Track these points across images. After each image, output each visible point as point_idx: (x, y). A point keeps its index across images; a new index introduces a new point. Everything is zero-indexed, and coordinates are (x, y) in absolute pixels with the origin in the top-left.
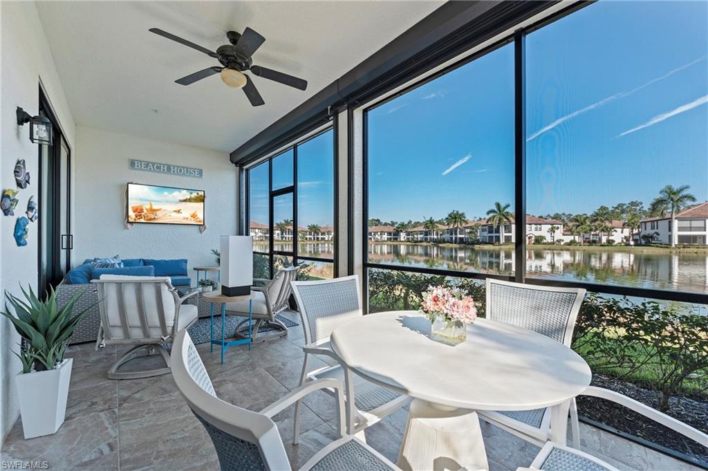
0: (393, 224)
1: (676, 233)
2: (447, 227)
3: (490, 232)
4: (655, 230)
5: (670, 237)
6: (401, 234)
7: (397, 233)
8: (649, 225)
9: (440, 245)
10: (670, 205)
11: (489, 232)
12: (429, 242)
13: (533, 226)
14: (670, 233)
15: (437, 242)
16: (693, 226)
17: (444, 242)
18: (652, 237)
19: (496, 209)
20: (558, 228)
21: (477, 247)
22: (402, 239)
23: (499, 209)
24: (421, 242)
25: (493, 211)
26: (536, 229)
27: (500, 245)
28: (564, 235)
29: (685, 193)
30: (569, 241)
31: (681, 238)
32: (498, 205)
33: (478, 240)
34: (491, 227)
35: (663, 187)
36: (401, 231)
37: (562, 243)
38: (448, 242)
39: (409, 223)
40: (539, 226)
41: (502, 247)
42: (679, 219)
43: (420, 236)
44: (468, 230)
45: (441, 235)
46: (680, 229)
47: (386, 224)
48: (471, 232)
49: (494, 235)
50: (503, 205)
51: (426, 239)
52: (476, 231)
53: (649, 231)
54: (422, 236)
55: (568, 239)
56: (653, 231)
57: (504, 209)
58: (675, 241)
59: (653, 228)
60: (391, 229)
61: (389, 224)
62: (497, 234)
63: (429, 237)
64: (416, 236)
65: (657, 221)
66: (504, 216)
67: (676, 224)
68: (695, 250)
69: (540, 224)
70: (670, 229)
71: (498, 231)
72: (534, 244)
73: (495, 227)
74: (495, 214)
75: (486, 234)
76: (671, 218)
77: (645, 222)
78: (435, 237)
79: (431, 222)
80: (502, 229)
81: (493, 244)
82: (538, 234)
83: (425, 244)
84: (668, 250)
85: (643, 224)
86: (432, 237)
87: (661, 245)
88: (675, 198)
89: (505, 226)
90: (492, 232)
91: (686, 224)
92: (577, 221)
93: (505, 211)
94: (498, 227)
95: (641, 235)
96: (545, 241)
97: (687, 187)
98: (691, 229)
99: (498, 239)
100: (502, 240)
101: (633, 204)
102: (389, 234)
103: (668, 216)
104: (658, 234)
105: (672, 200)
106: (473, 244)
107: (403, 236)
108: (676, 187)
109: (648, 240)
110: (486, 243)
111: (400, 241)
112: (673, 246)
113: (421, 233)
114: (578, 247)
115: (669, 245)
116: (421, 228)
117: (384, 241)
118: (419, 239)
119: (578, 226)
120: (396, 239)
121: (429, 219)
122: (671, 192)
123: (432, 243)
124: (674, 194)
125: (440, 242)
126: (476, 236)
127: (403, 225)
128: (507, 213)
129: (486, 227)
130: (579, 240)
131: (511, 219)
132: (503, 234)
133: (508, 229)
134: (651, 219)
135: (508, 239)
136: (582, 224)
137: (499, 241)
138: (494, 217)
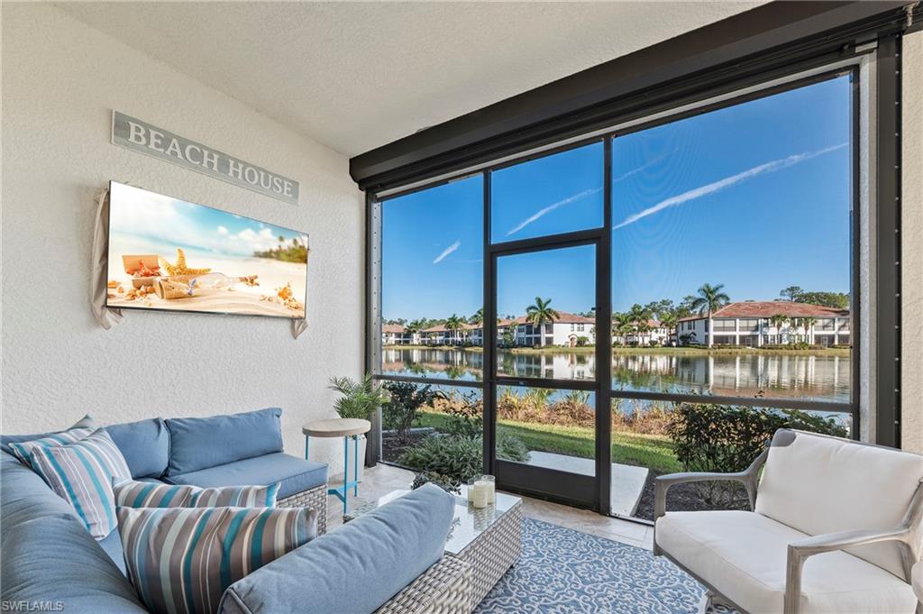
0: (401, 323)
1: (712, 333)
2: (475, 326)
3: (529, 332)
4: (692, 330)
5: (707, 337)
6: (414, 335)
7: (408, 334)
8: (686, 325)
9: (467, 349)
10: (707, 304)
11: (527, 334)
12: (451, 346)
13: (576, 326)
14: (707, 333)
15: (462, 346)
16: (726, 325)
17: (471, 345)
18: (689, 337)
19: (536, 305)
21: (514, 351)
22: (415, 342)
23: (540, 306)
24: (440, 345)
25: (533, 308)
26: (579, 330)
27: (540, 348)
29: (720, 292)
31: (717, 339)
32: (539, 301)
33: (514, 343)
34: (529, 327)
35: (702, 285)
36: (415, 332)
38: (476, 346)
39: (423, 321)
40: (581, 326)
41: (544, 350)
42: (715, 319)
43: (439, 339)
44: (502, 331)
45: (467, 336)
46: (716, 329)
47: (391, 323)
48: (505, 333)
49: (533, 336)
50: (544, 301)
51: (447, 342)
52: (513, 332)
53: (686, 331)
54: (442, 338)
56: (690, 331)
57: (545, 306)
58: (711, 342)
59: (690, 328)
60: (401, 329)
61: (396, 322)
62: (538, 336)
63: (450, 339)
64: (433, 338)
65: (694, 320)
66: (545, 312)
67: (712, 323)
68: (730, 351)
69: (583, 324)
70: (707, 329)
71: (538, 331)
72: (576, 346)
73: (535, 326)
74: (536, 311)
75: (523, 335)
76: (708, 318)
77: (682, 322)
78: (459, 339)
79: (453, 319)
80: (543, 328)
81: (533, 347)
82: (580, 334)
83: (445, 348)
84: (706, 351)
85: (680, 324)
86: (455, 339)
87: (698, 346)
88: (713, 297)
89: (546, 326)
90: (531, 333)
91: (720, 324)
92: (619, 320)
93: (547, 307)
94: (539, 326)
95: (679, 335)
96: (587, 343)
97: (722, 286)
98: (724, 329)
99: (538, 341)
100: (543, 343)
102: (398, 335)
103: (706, 315)
104: (695, 335)
105: (709, 298)
106: (509, 347)
107: (416, 338)
108: (712, 287)
109: (686, 341)
110: (524, 346)
111: (413, 345)
112: (710, 347)
113: (441, 334)
114: (622, 350)
115: (705, 346)
116: (442, 328)
117: (392, 345)
118: (438, 342)
119: (620, 325)
120: (407, 342)
121: (451, 316)
122: (708, 291)
123: (455, 347)
124: (711, 292)
125: (466, 346)
126: (511, 338)
127: (416, 324)
128: (549, 310)
129: (525, 327)
130: (622, 341)
131: (554, 317)
132: (544, 335)
133: (549, 329)
134: (688, 319)
135: (549, 341)
136: (624, 324)
137: (540, 343)
138: (535, 314)
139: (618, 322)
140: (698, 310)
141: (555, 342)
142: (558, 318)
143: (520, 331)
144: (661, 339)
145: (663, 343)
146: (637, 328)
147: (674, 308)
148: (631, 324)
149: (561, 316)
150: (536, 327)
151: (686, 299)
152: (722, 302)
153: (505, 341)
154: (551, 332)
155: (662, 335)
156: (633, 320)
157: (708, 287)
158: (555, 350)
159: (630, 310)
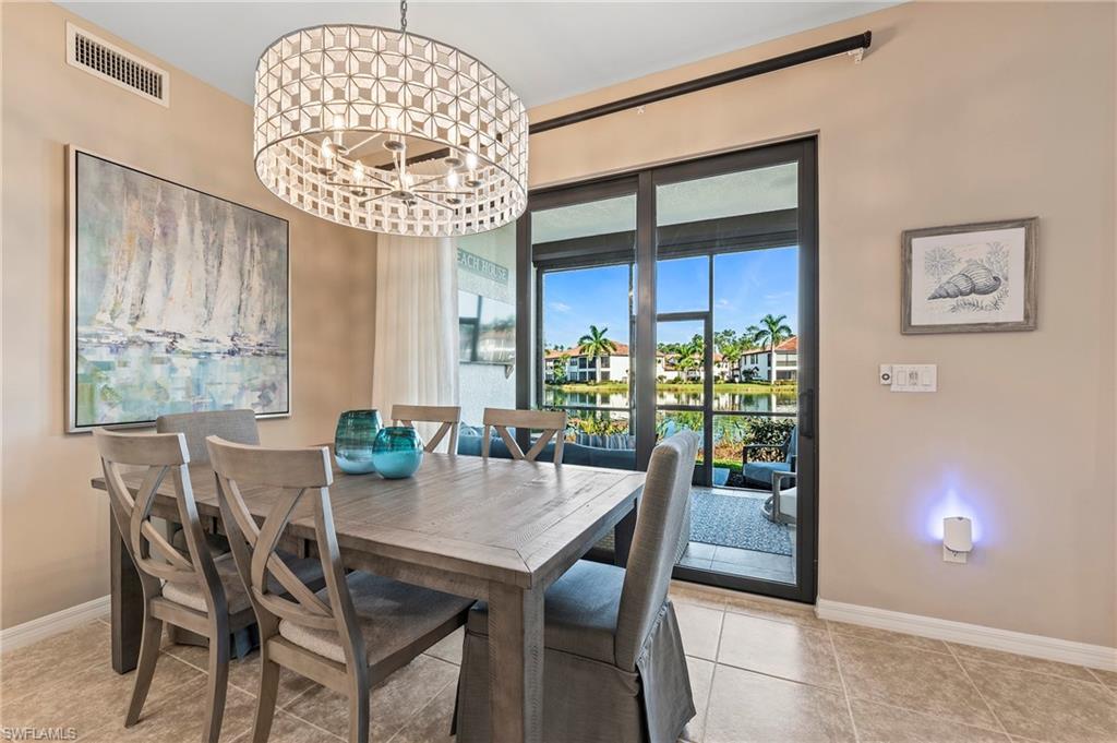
1: (775, 368)
4: (755, 365)
5: (770, 372)
8: (749, 358)
10: (770, 336)
11: (581, 367)
14: (769, 369)
16: (790, 360)
18: (752, 372)
19: (591, 335)
20: (660, 362)
21: (566, 388)
23: (595, 334)
25: (587, 337)
27: (596, 385)
28: (666, 370)
29: (781, 324)
30: (673, 378)
31: (781, 375)
32: (594, 329)
33: (565, 378)
34: (583, 359)
35: (764, 316)
37: (665, 381)
41: (601, 387)
42: (778, 352)
44: (551, 364)
46: (779, 363)
49: (587, 370)
50: (599, 330)
52: (564, 365)
53: (749, 366)
55: (672, 375)
56: (754, 366)
57: (601, 336)
58: (774, 378)
59: (752, 362)
62: (593, 370)
65: (757, 354)
66: (600, 343)
67: (775, 358)
68: (792, 387)
70: (769, 364)
71: (592, 364)
74: (590, 342)
75: (576, 369)
76: (771, 351)
77: (745, 355)
80: (598, 361)
81: (586, 383)
84: (769, 388)
85: (743, 358)
87: (761, 382)
88: (775, 328)
89: (602, 359)
90: (585, 367)
91: (783, 358)
92: (680, 352)
93: (603, 337)
94: (594, 359)
95: (742, 370)
98: (787, 363)
99: (593, 375)
100: (599, 379)
101: (726, 333)
103: (768, 349)
104: (758, 370)
105: (772, 330)
106: (560, 383)
108: (775, 318)
109: (749, 377)
110: (577, 382)
112: (773, 383)
114: (684, 385)
115: (768, 382)
119: (681, 359)
122: (771, 322)
124: (774, 324)
126: (563, 373)
128: (606, 340)
129: (578, 360)
130: (684, 376)
131: (610, 349)
132: (599, 369)
133: (605, 362)
134: (750, 352)
135: (605, 376)
136: (685, 357)
137: (595, 379)
138: (590, 345)
139: (679, 355)
140: (761, 342)
141: (612, 378)
142: (615, 350)
143: (572, 364)
144: (723, 374)
145: (726, 379)
146: (698, 362)
147: (737, 340)
148: (691, 356)
149: (618, 349)
150: (591, 360)
151: (749, 329)
152: (784, 333)
153: (556, 376)
154: (607, 366)
155: (724, 369)
156: (694, 352)
157: (770, 317)
158: (613, 387)
159: (691, 341)
